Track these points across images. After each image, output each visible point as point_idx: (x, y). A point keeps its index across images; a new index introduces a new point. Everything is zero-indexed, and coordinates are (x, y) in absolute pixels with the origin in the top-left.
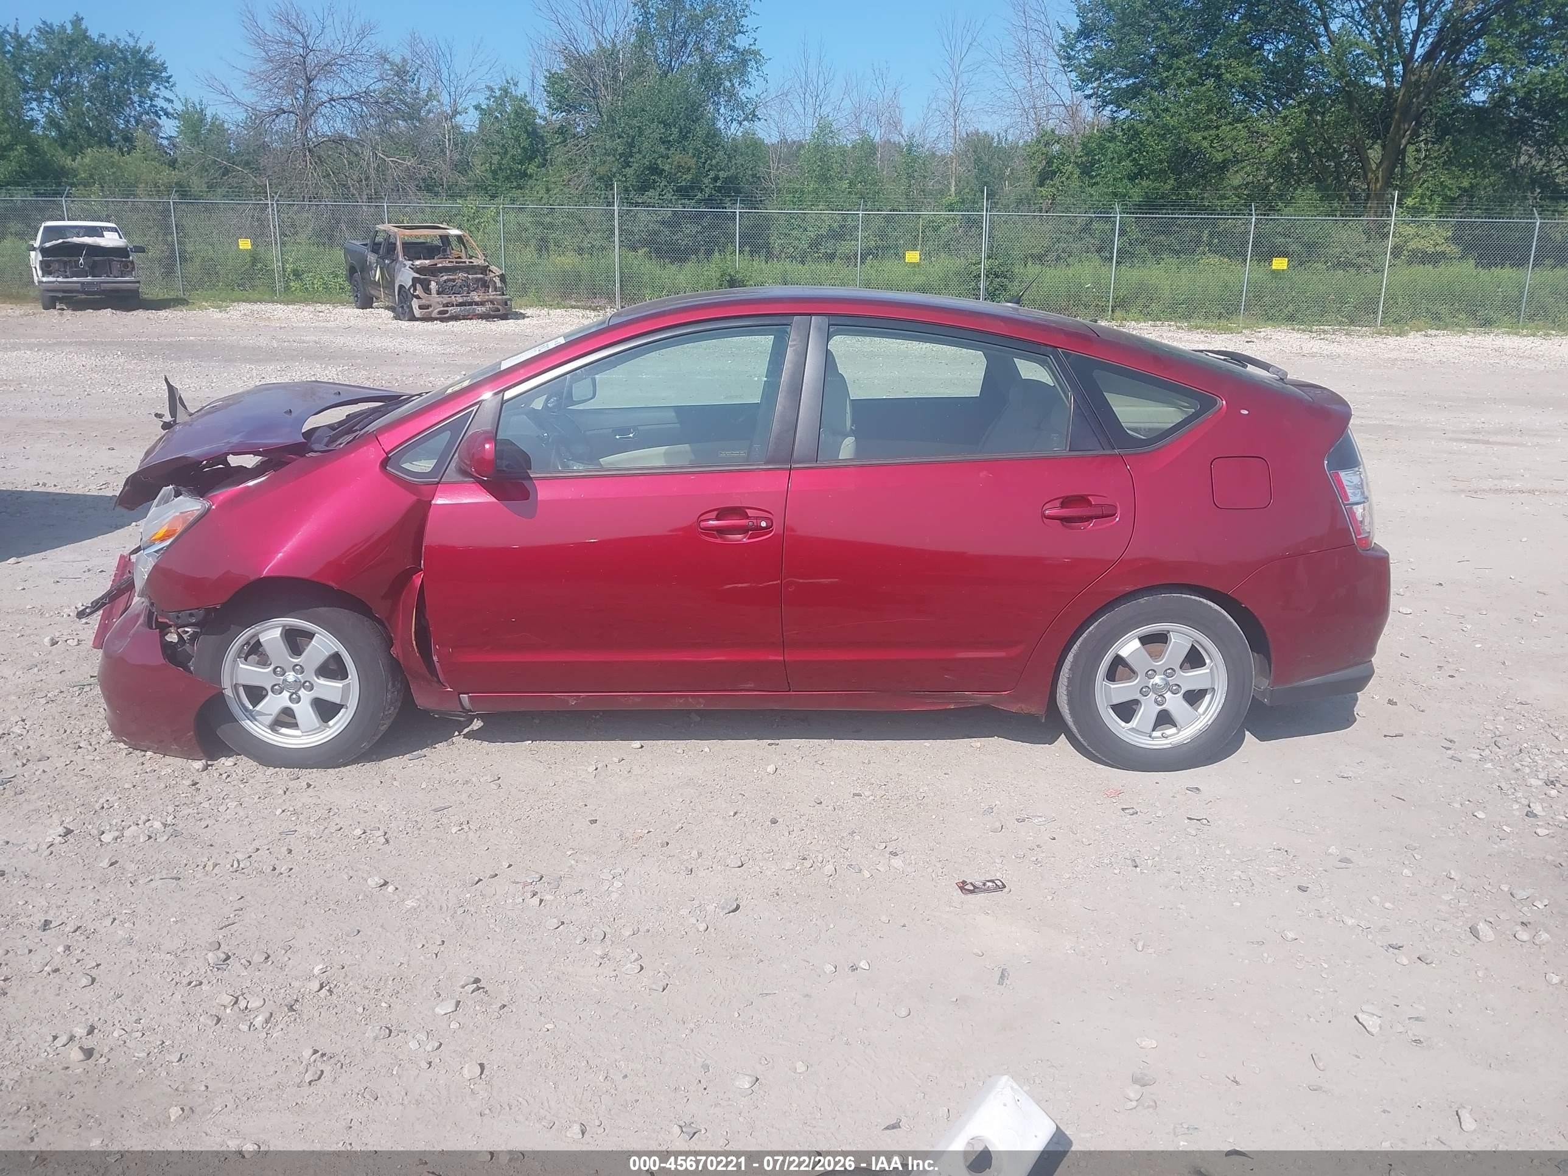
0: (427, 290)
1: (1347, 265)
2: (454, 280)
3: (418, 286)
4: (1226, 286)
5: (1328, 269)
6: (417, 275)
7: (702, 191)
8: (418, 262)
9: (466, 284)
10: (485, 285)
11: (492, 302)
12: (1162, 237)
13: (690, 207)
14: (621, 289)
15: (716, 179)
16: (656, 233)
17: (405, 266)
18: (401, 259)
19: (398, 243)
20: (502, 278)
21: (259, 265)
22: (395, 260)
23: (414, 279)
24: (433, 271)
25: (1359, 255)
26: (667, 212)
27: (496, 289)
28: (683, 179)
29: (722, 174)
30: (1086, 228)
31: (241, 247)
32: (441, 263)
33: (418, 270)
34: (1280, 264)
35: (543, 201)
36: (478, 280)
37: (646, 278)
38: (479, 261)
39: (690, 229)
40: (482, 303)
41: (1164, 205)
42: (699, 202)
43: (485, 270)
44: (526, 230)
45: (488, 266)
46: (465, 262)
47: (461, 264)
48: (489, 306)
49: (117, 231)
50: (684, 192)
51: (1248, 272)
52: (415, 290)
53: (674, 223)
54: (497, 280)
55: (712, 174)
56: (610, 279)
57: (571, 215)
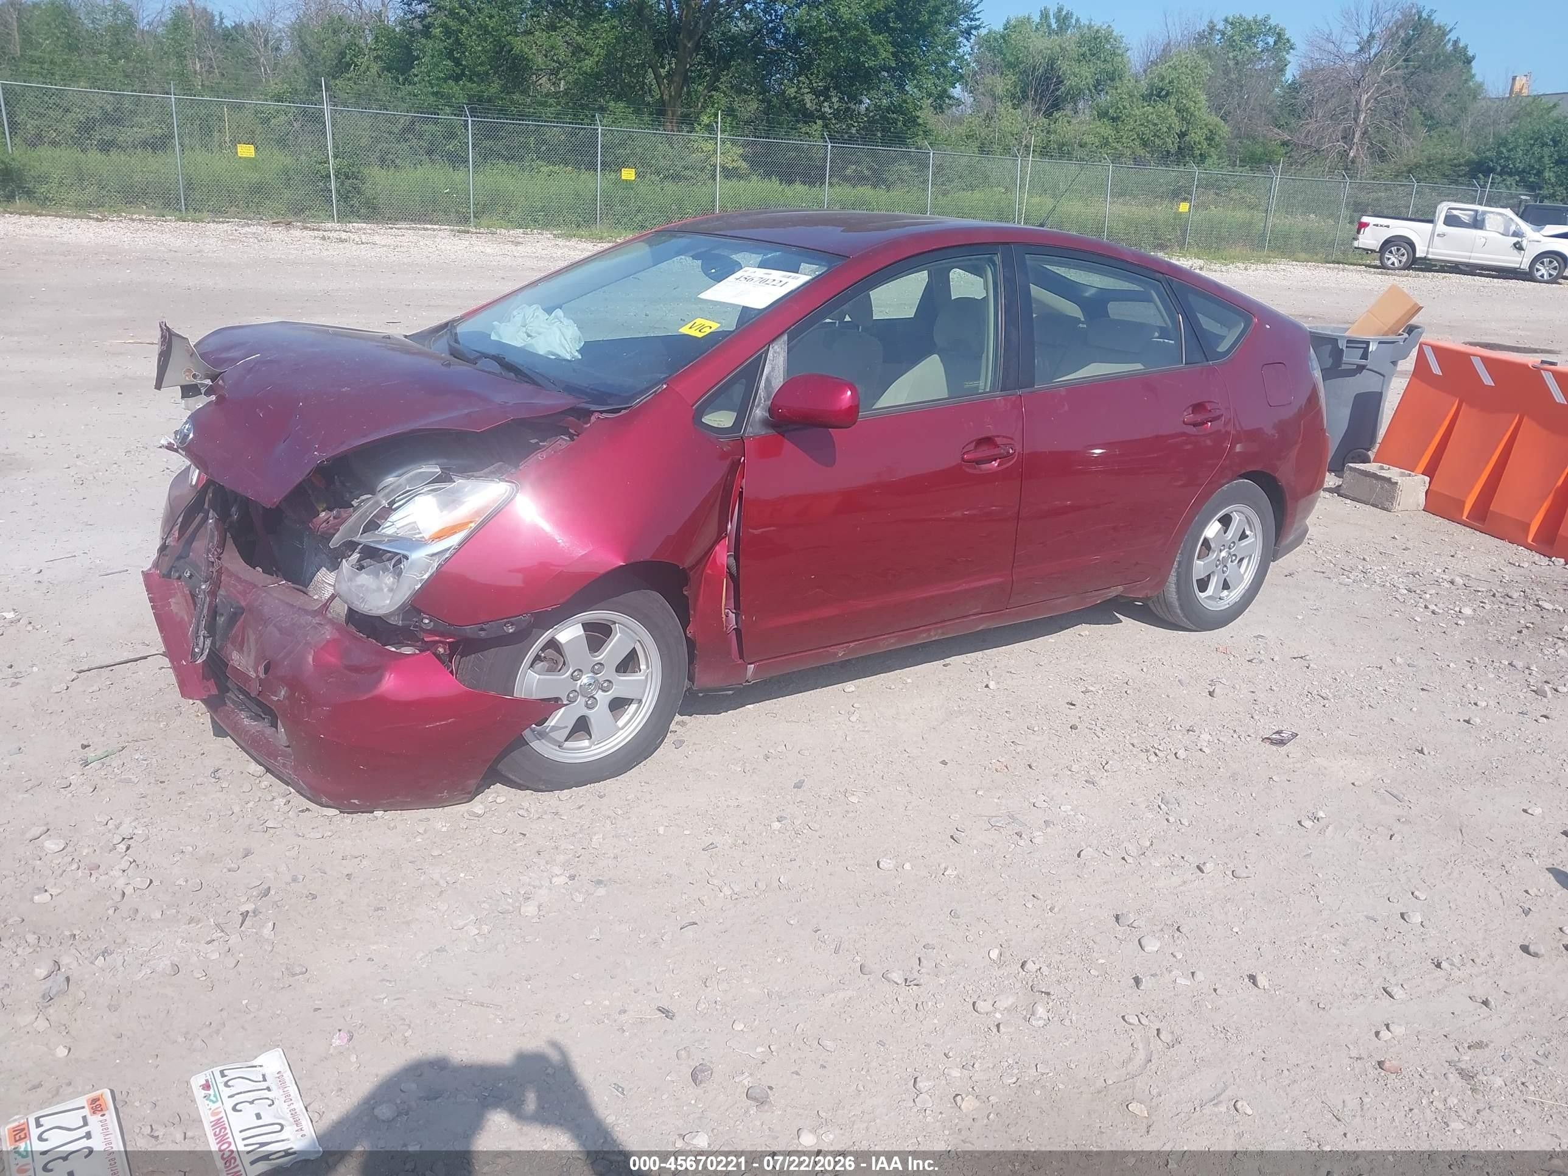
1: (676, 177)
4: (577, 194)
5: (661, 181)
12: (491, 143)
25: (686, 168)
30: (409, 129)
34: (628, 174)
41: (488, 109)
51: (598, 182)
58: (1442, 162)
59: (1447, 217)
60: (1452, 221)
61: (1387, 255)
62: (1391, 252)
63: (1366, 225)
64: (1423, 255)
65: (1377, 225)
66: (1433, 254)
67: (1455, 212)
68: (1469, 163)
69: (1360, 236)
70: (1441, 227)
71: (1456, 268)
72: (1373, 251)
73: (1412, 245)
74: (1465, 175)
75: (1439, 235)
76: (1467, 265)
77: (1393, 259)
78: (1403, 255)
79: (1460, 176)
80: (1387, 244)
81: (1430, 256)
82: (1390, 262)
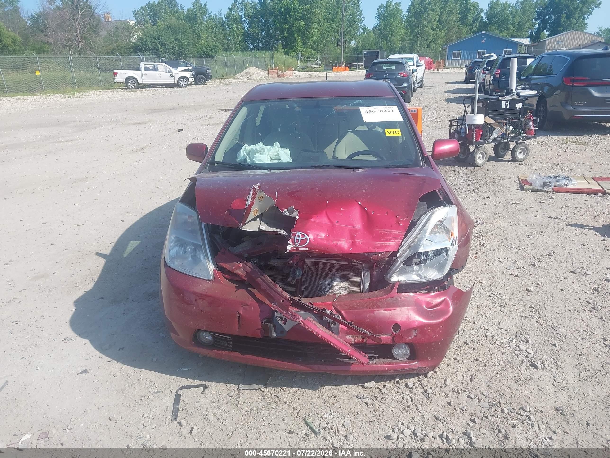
58: (122, 48)
59: (144, 68)
60: (147, 69)
61: (129, 84)
62: (129, 83)
63: (117, 73)
64: (141, 83)
65: (121, 73)
66: (145, 82)
67: (147, 66)
68: (132, 47)
69: (116, 78)
70: (144, 72)
71: (150, 86)
72: (123, 83)
73: (136, 79)
74: (132, 52)
75: (144, 75)
76: (154, 84)
77: (131, 85)
78: (134, 83)
79: (131, 52)
80: (127, 79)
81: (144, 83)
82: (130, 87)
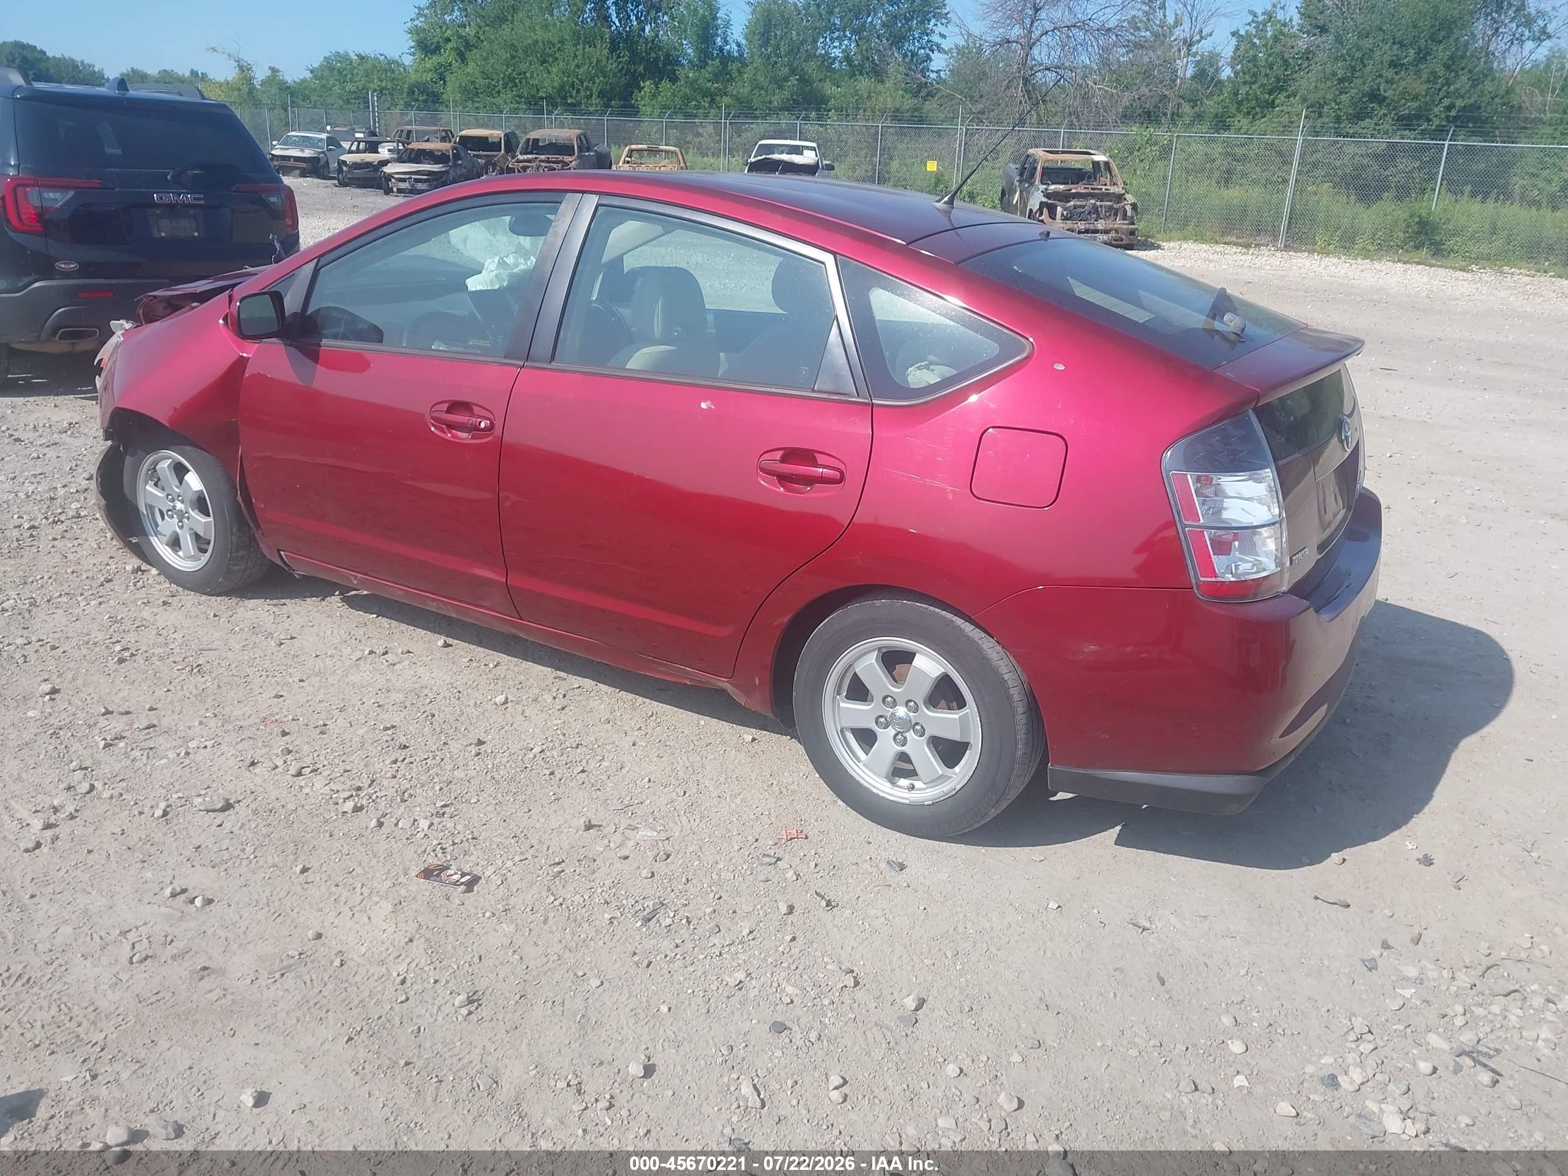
0: (1052, 215)
2: (1083, 207)
3: (1045, 211)
6: (1045, 200)
7: (1429, 120)
8: (1052, 187)
9: (1095, 209)
10: (1114, 212)
11: (1117, 231)
13: (1409, 139)
14: (1289, 228)
15: (1449, 108)
16: (1363, 167)
17: (1039, 189)
18: (1037, 182)
19: (1039, 168)
20: (1134, 206)
21: (942, 186)
22: (1032, 184)
23: (1041, 203)
24: (1065, 197)
26: (1380, 144)
27: (1125, 217)
28: (1407, 106)
29: (1459, 103)
31: (928, 169)
32: (1076, 188)
33: (1048, 195)
35: (1242, 131)
36: (1110, 208)
37: (1321, 216)
38: (1118, 190)
39: (1405, 164)
40: (1106, 232)
42: (1423, 133)
43: (1120, 198)
44: (1214, 160)
45: (1124, 194)
46: (1101, 189)
47: (1096, 191)
48: (1113, 234)
49: (815, 150)
50: (1406, 122)
52: (1041, 214)
53: (1387, 157)
54: (1128, 208)
55: (1446, 102)
56: (1278, 216)
57: (1269, 146)
